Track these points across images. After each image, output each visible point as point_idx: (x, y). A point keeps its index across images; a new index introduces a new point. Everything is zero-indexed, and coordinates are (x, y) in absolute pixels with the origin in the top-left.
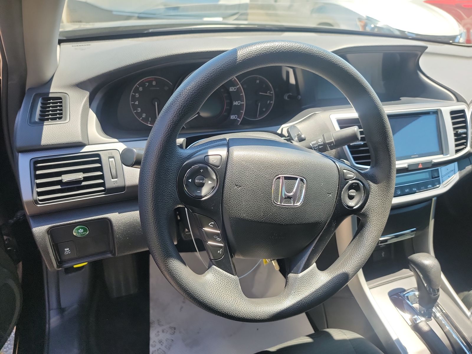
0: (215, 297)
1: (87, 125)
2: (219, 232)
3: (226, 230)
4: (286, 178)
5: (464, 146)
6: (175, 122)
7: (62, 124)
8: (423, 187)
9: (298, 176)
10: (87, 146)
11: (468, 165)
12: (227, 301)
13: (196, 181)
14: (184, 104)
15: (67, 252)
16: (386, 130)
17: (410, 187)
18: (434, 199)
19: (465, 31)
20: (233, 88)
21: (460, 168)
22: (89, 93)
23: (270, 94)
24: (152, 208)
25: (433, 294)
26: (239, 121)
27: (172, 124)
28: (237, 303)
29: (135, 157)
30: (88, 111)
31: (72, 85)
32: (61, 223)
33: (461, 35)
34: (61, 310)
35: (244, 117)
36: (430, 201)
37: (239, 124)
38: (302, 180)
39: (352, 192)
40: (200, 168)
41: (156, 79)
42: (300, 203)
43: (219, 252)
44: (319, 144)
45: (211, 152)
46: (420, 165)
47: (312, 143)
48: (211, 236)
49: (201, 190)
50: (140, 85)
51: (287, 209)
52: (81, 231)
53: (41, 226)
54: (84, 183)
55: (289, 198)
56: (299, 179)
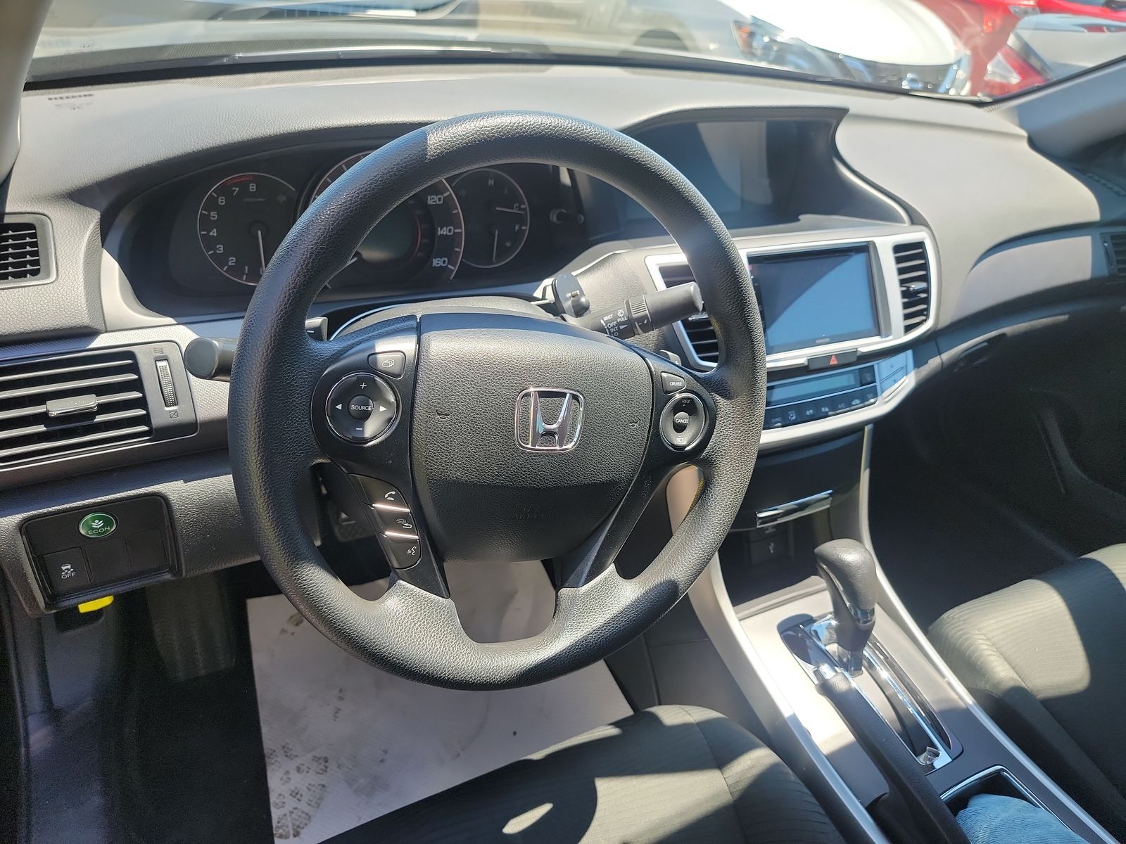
0: (406, 643)
1: (100, 287)
2: (408, 510)
3: (424, 506)
4: (542, 394)
5: (924, 318)
6: (300, 287)
7: (40, 287)
8: (843, 404)
9: (567, 388)
10: (102, 335)
11: (935, 356)
12: (430, 650)
13: (353, 407)
14: (316, 249)
15: (66, 573)
16: (742, 291)
17: (817, 405)
18: (867, 429)
19: (968, 52)
20: (436, 198)
21: (918, 363)
22: (99, 214)
23: (520, 209)
24: (259, 468)
25: (861, 621)
26: (453, 271)
27: (293, 292)
28: (451, 653)
29: (217, 358)
30: (100, 256)
31: (56, 195)
32: (50, 509)
33: (959, 62)
34: (53, 714)
35: (464, 260)
36: (860, 433)
37: (452, 278)
38: (575, 397)
39: (682, 417)
40: (360, 380)
41: (256, 180)
42: (573, 443)
43: (409, 552)
44: (619, 320)
45: (381, 346)
46: (833, 358)
47: (605, 319)
48: (392, 520)
49: (362, 426)
50: (220, 191)
51: (548, 456)
52: (98, 524)
53: (5, 517)
54: (99, 419)
55: (550, 434)
56: (570, 396)
